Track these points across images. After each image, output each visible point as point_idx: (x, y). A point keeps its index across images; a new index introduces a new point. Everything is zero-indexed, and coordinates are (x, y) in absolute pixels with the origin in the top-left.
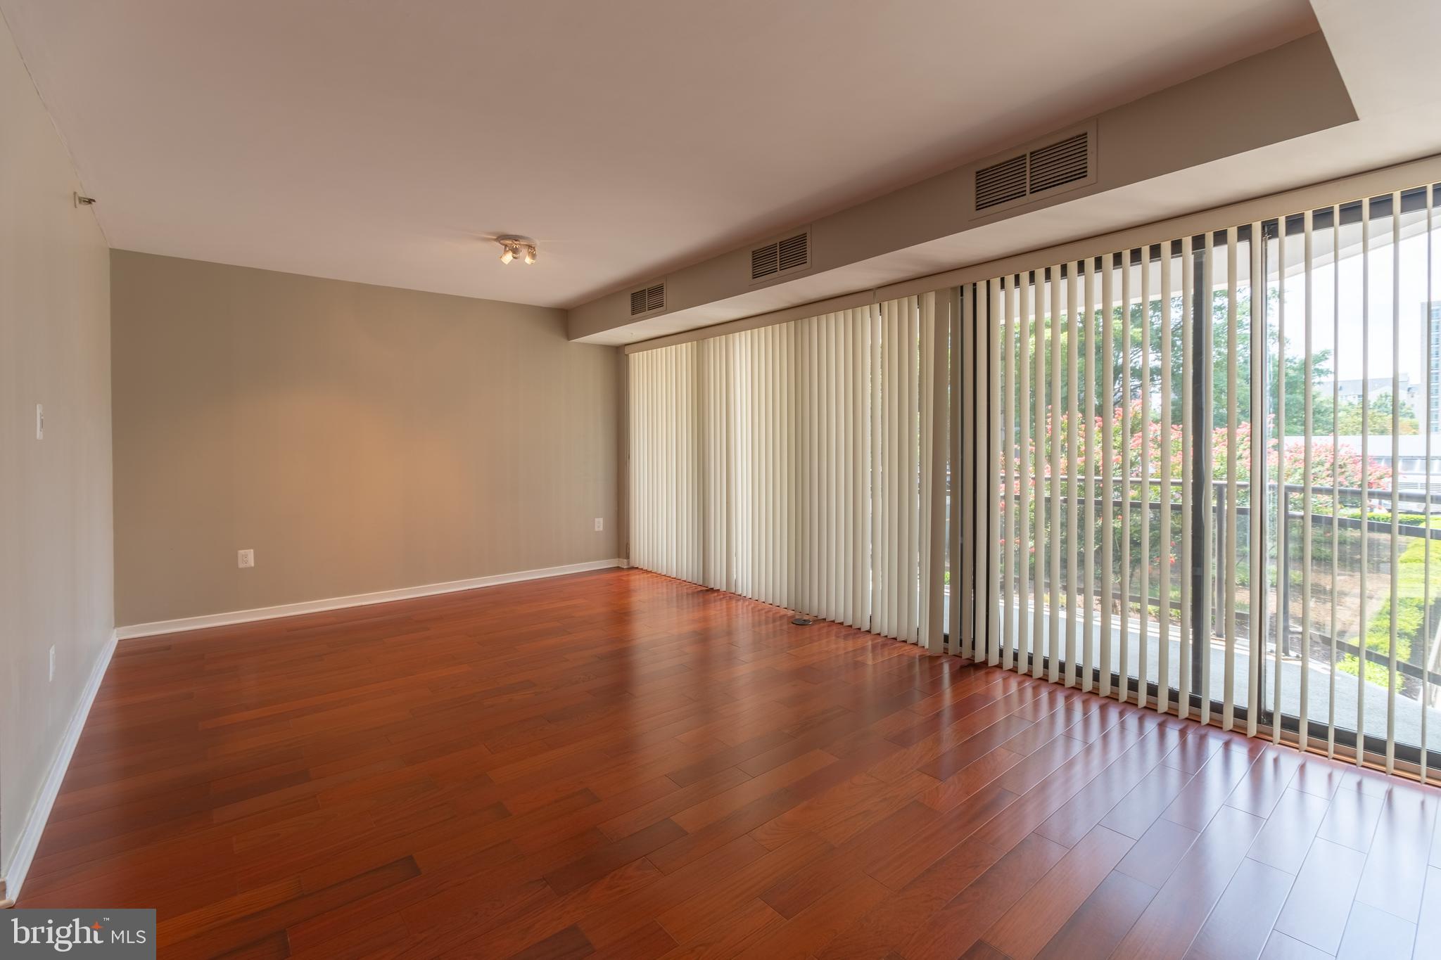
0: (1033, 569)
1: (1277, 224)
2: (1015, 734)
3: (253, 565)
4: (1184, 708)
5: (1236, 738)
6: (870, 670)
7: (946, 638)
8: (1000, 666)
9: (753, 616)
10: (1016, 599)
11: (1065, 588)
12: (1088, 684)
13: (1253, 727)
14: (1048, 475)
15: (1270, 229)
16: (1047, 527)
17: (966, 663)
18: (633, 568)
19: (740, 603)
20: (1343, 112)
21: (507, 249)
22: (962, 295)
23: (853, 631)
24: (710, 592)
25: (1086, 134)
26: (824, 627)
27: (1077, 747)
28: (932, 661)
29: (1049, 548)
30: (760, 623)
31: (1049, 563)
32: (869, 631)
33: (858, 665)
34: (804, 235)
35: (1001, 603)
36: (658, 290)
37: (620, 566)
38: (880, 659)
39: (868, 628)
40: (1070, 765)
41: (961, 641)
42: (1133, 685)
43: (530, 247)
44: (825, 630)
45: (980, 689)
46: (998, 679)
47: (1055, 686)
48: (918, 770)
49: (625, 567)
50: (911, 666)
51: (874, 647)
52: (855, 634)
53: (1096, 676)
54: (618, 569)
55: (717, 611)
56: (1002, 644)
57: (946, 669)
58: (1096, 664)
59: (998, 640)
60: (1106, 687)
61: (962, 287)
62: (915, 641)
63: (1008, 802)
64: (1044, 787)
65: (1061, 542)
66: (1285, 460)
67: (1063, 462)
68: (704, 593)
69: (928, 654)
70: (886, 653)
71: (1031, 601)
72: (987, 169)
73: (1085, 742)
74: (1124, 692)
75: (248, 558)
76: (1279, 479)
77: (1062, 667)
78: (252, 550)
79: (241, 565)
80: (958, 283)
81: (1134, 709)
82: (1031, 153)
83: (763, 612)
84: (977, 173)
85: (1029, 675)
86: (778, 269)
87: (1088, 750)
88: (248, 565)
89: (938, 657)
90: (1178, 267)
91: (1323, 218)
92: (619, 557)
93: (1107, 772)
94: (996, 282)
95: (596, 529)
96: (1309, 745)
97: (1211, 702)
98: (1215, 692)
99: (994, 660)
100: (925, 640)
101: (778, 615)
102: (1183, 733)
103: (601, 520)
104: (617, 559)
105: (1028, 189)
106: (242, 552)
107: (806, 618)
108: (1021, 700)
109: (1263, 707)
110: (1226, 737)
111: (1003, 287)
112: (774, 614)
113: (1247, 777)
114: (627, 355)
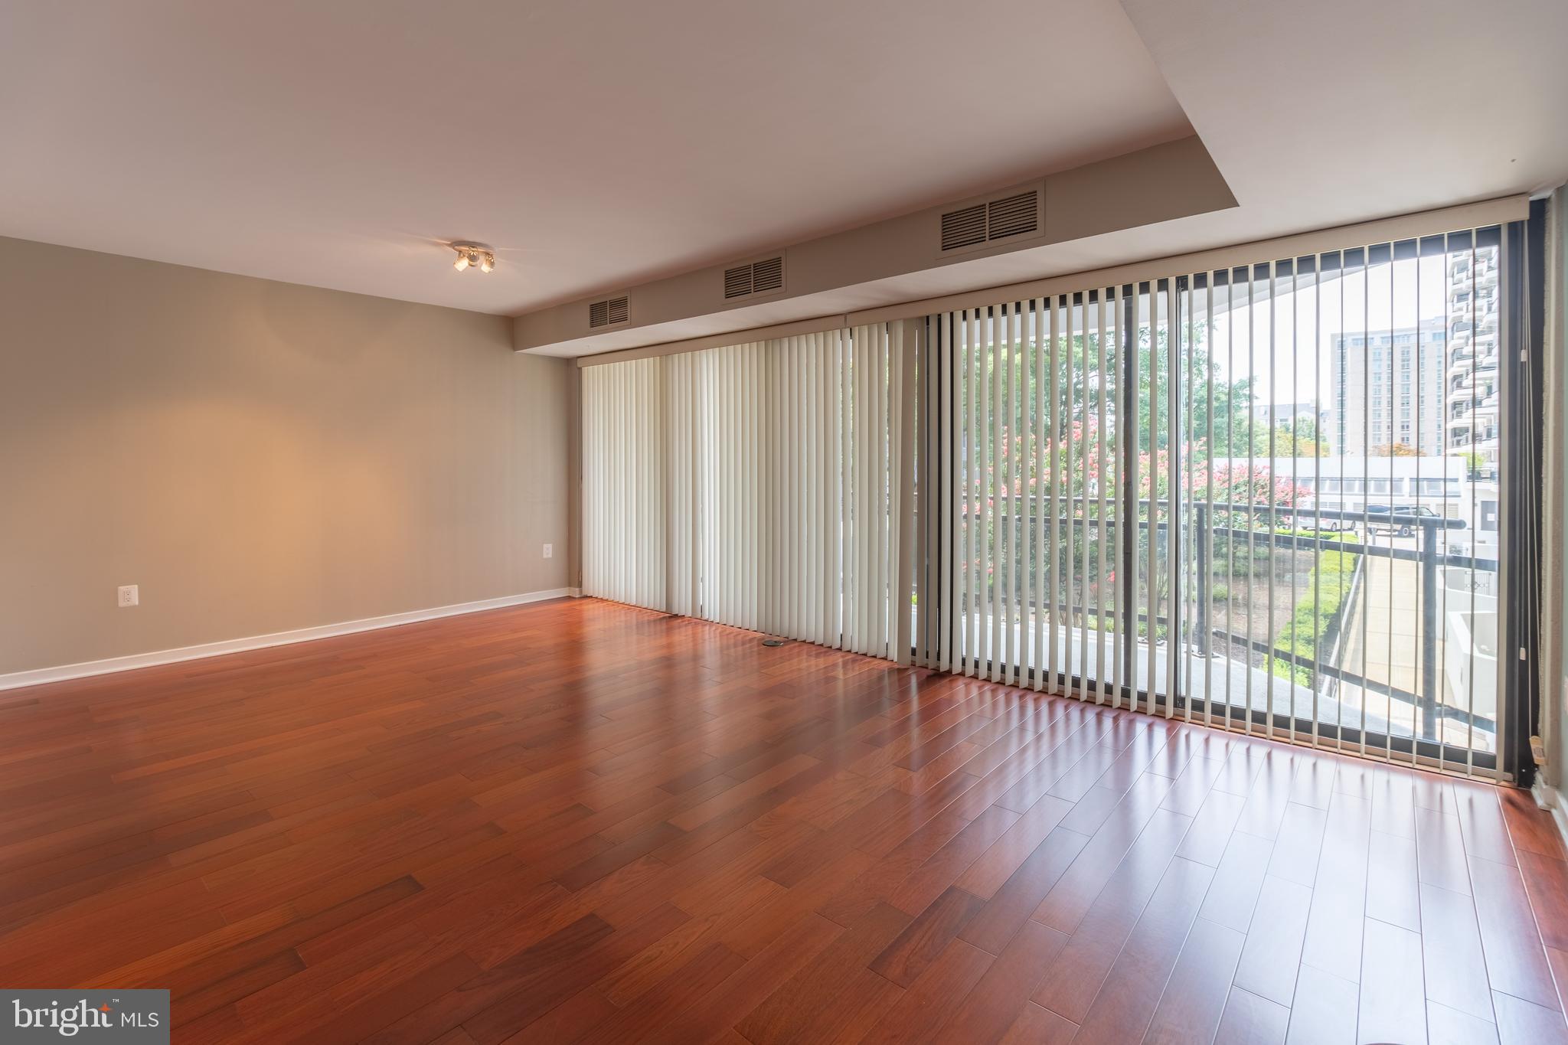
0: (992, 589)
1: (1187, 279)
2: (976, 731)
3: (137, 603)
4: (1117, 699)
5: (1158, 721)
6: (840, 684)
7: (914, 652)
8: (962, 674)
9: (721, 639)
10: (977, 616)
11: (1019, 602)
12: (1039, 683)
13: (1170, 711)
14: (1004, 495)
15: (1182, 283)
16: (1003, 548)
17: (931, 672)
18: (586, 597)
19: (707, 628)
20: (1225, 199)
21: (462, 255)
22: (928, 324)
23: (824, 649)
24: (673, 619)
25: (1036, 192)
26: (795, 647)
27: (1030, 737)
28: (901, 672)
29: (1005, 568)
30: (728, 648)
31: (1005, 585)
32: (840, 649)
33: (829, 680)
34: (779, 260)
35: (964, 619)
36: (621, 303)
37: (571, 595)
38: (850, 674)
39: (838, 646)
40: (1023, 751)
41: (927, 653)
42: (1076, 683)
43: (487, 254)
44: (796, 650)
45: (945, 694)
46: (960, 685)
47: (1011, 688)
48: (894, 764)
49: (577, 596)
50: (880, 678)
51: (845, 664)
52: (826, 652)
53: (1046, 676)
54: (570, 598)
55: (682, 637)
56: (964, 654)
57: (914, 681)
58: (1046, 666)
59: (961, 650)
60: (1053, 686)
61: (928, 317)
62: (883, 655)
63: (972, 784)
64: (1002, 770)
65: (1016, 562)
66: (1214, 480)
67: (1017, 483)
68: (670, 618)
69: (896, 666)
70: (857, 668)
71: (990, 618)
72: (952, 214)
73: (1036, 731)
74: (1068, 689)
75: (131, 595)
76: (1209, 498)
77: (1017, 671)
78: (136, 586)
79: (122, 604)
80: (924, 314)
81: (1077, 703)
82: (990, 204)
83: (732, 635)
84: (943, 216)
85: (988, 680)
86: (752, 291)
87: (1039, 738)
88: (130, 604)
89: (906, 669)
90: (1112, 309)
91: (1221, 277)
92: (570, 585)
93: (1054, 755)
94: (959, 315)
95: (545, 556)
96: (1212, 722)
97: (1139, 693)
98: (1141, 684)
99: (957, 668)
100: (894, 654)
101: (748, 638)
102: (1116, 719)
103: (550, 546)
104: (567, 588)
105: (987, 235)
106: (122, 588)
107: (778, 639)
108: (981, 701)
109: (1178, 693)
110: (1150, 720)
111: (965, 318)
112: (742, 638)
113: (1165, 748)
114: (580, 369)
